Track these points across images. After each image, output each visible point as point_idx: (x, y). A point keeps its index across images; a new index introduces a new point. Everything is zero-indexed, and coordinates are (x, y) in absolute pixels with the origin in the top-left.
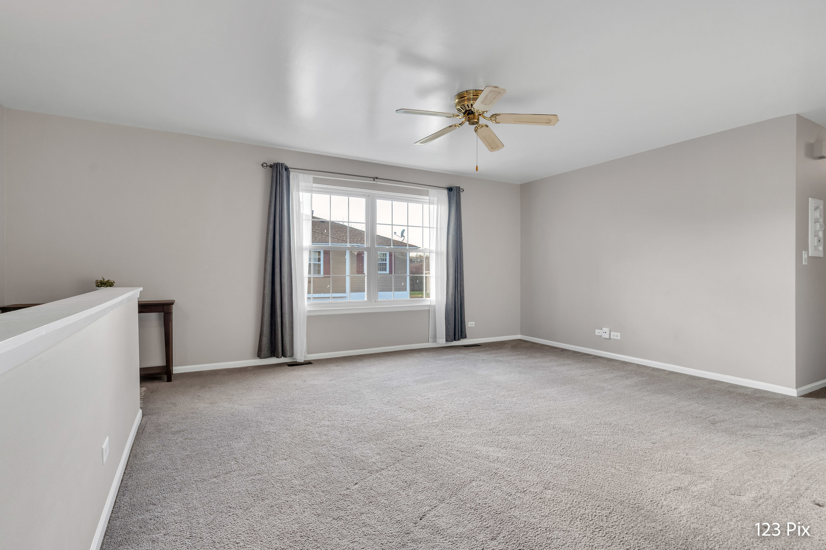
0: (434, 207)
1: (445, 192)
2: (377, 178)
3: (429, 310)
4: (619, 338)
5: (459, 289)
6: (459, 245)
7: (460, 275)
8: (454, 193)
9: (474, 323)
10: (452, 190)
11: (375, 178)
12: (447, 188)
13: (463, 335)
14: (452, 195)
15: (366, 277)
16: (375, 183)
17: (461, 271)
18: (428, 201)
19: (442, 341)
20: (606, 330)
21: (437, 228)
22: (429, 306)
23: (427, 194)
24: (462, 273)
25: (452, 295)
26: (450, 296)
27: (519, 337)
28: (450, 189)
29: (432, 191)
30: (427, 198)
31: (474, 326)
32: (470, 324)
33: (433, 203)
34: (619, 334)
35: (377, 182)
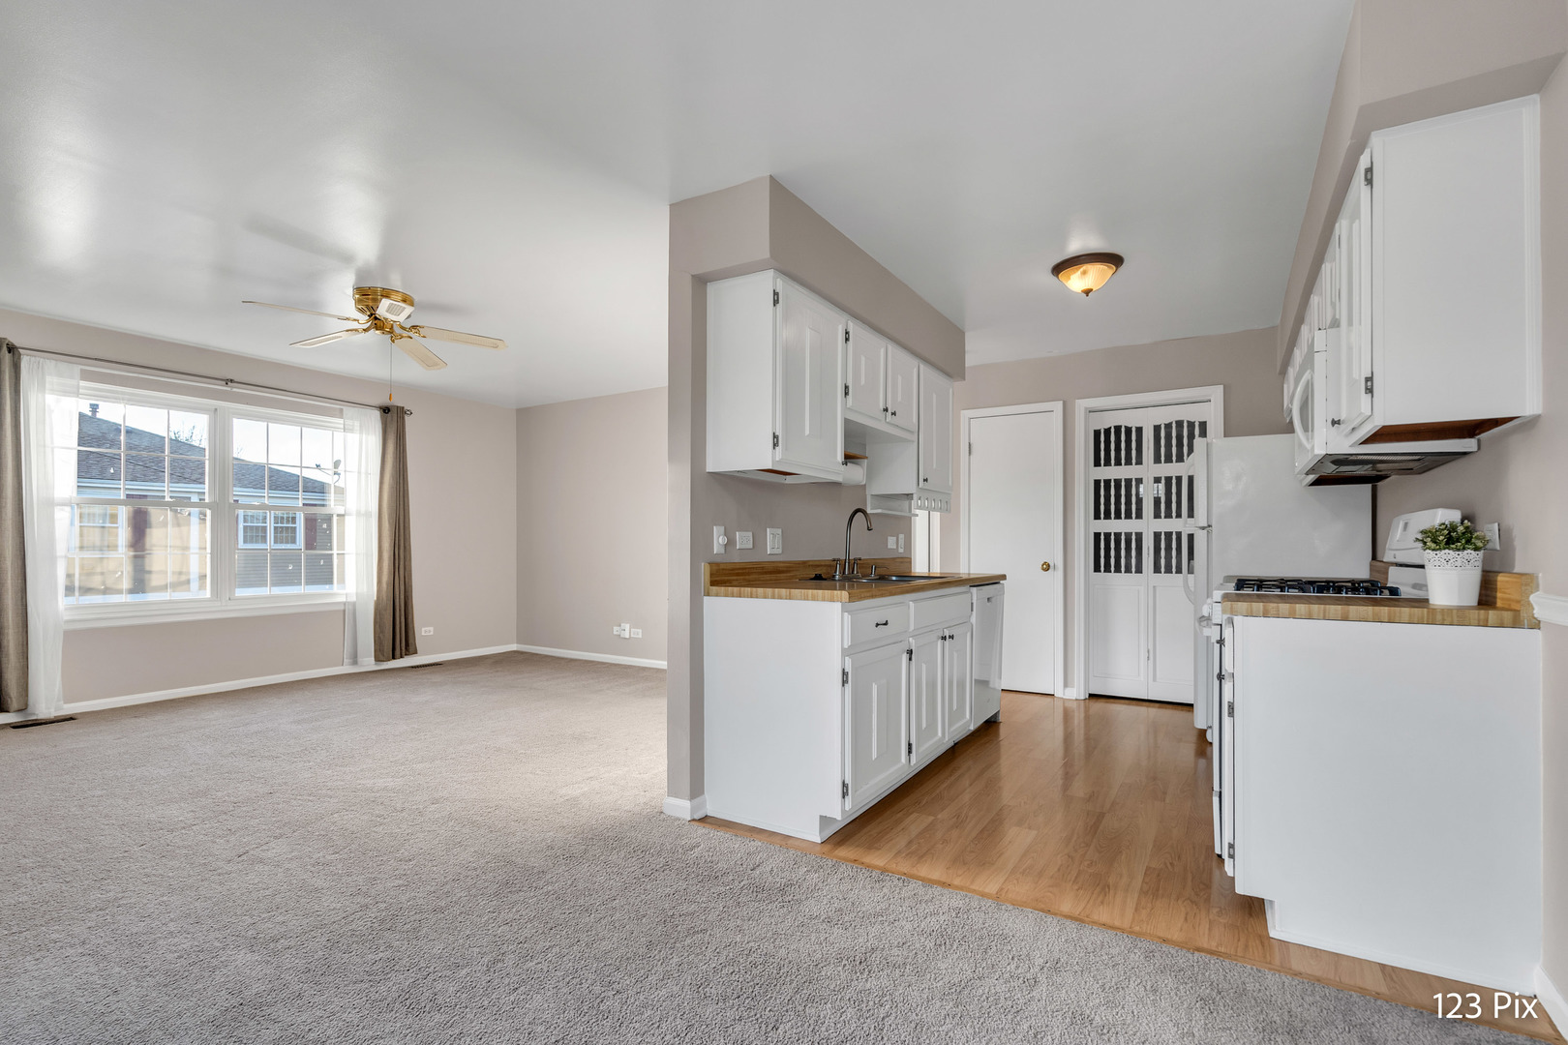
0: (353, 438)
1: (377, 414)
2: (232, 381)
3: (344, 611)
4: (640, 636)
5: (402, 572)
6: (402, 503)
7: (405, 551)
8: (393, 417)
9: (432, 629)
10: (389, 410)
11: (228, 381)
12: (380, 408)
13: (409, 648)
14: (389, 419)
15: (209, 556)
16: (229, 389)
17: (407, 545)
18: (342, 426)
19: (368, 663)
20: (627, 627)
21: (359, 473)
22: (345, 604)
23: (340, 414)
24: (408, 547)
25: (388, 585)
26: (384, 585)
27: (514, 647)
28: (385, 410)
29: (348, 410)
30: (341, 421)
31: (432, 633)
32: (423, 631)
33: (352, 431)
34: (640, 631)
35: (232, 387)
